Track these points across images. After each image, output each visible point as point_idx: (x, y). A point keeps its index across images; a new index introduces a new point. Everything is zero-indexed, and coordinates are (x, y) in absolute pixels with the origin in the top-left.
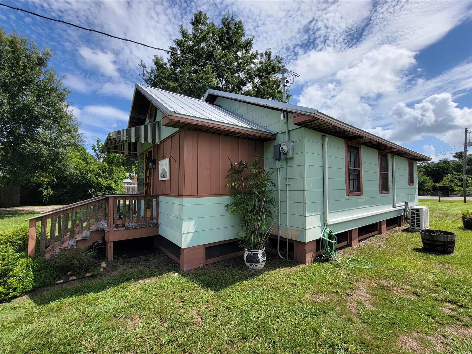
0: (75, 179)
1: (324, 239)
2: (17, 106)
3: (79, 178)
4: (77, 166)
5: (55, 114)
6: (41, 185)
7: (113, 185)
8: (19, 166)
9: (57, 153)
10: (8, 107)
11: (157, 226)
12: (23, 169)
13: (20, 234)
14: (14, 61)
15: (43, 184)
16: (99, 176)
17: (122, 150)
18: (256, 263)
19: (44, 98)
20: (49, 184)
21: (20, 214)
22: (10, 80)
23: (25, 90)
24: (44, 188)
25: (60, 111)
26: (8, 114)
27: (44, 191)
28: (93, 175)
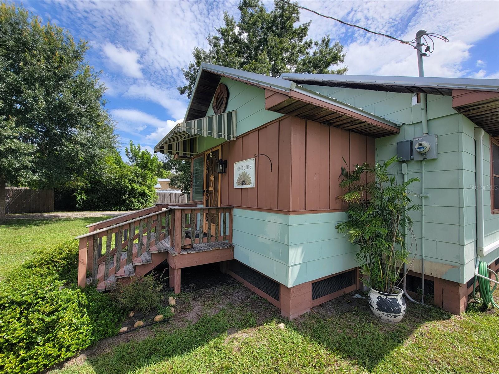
0: (109, 184)
1: (482, 278)
2: (54, 103)
3: (113, 183)
4: (110, 169)
5: (92, 112)
6: (74, 190)
7: (147, 191)
8: (55, 169)
9: (94, 156)
10: (44, 103)
11: (231, 247)
12: (59, 172)
13: (64, 252)
14: (50, 53)
15: (77, 189)
16: (133, 181)
17: (176, 150)
18: (395, 313)
19: (80, 95)
20: (83, 189)
21: (55, 221)
22: (46, 73)
23: (61, 85)
24: (78, 193)
25: (97, 110)
26: (44, 111)
27: (77, 196)
28: (127, 180)
